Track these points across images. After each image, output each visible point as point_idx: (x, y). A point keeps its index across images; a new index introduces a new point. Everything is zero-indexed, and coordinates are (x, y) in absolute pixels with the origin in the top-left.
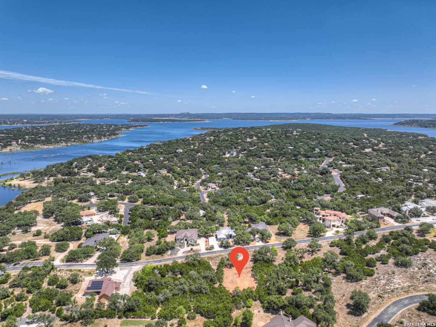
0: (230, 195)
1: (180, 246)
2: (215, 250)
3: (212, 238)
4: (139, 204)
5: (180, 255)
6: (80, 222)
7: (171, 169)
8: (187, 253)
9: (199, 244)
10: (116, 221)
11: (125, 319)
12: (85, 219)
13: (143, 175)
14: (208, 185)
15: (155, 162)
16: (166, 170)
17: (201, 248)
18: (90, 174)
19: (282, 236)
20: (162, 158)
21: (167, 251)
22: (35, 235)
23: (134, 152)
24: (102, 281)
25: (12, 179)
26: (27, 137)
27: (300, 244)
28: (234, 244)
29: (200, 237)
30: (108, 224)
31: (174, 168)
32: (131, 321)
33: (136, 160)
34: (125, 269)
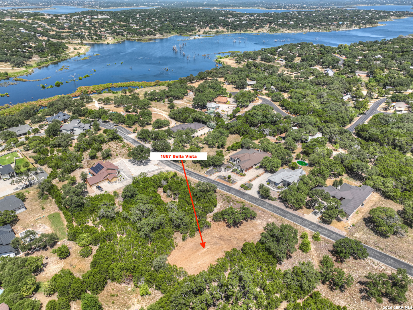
0: (398, 128)
1: (227, 167)
2: (248, 192)
3: (268, 176)
4: (277, 104)
5: (214, 177)
6: (206, 107)
7: (372, 73)
8: (221, 178)
9: (244, 175)
10: (228, 116)
11: (61, 212)
12: (209, 105)
13: (331, 73)
14: (394, 104)
15: (362, 59)
16: (366, 72)
17: (239, 182)
18: (284, 63)
19: (369, 228)
20: (378, 56)
21: (210, 166)
22: (169, 108)
23: (365, 45)
24: (103, 167)
25: (226, 57)
26: (281, 20)
27: (378, 261)
28: (279, 198)
29: (260, 167)
30: (219, 116)
31: (377, 71)
32: (59, 217)
33: (344, 54)
34: (160, 165)
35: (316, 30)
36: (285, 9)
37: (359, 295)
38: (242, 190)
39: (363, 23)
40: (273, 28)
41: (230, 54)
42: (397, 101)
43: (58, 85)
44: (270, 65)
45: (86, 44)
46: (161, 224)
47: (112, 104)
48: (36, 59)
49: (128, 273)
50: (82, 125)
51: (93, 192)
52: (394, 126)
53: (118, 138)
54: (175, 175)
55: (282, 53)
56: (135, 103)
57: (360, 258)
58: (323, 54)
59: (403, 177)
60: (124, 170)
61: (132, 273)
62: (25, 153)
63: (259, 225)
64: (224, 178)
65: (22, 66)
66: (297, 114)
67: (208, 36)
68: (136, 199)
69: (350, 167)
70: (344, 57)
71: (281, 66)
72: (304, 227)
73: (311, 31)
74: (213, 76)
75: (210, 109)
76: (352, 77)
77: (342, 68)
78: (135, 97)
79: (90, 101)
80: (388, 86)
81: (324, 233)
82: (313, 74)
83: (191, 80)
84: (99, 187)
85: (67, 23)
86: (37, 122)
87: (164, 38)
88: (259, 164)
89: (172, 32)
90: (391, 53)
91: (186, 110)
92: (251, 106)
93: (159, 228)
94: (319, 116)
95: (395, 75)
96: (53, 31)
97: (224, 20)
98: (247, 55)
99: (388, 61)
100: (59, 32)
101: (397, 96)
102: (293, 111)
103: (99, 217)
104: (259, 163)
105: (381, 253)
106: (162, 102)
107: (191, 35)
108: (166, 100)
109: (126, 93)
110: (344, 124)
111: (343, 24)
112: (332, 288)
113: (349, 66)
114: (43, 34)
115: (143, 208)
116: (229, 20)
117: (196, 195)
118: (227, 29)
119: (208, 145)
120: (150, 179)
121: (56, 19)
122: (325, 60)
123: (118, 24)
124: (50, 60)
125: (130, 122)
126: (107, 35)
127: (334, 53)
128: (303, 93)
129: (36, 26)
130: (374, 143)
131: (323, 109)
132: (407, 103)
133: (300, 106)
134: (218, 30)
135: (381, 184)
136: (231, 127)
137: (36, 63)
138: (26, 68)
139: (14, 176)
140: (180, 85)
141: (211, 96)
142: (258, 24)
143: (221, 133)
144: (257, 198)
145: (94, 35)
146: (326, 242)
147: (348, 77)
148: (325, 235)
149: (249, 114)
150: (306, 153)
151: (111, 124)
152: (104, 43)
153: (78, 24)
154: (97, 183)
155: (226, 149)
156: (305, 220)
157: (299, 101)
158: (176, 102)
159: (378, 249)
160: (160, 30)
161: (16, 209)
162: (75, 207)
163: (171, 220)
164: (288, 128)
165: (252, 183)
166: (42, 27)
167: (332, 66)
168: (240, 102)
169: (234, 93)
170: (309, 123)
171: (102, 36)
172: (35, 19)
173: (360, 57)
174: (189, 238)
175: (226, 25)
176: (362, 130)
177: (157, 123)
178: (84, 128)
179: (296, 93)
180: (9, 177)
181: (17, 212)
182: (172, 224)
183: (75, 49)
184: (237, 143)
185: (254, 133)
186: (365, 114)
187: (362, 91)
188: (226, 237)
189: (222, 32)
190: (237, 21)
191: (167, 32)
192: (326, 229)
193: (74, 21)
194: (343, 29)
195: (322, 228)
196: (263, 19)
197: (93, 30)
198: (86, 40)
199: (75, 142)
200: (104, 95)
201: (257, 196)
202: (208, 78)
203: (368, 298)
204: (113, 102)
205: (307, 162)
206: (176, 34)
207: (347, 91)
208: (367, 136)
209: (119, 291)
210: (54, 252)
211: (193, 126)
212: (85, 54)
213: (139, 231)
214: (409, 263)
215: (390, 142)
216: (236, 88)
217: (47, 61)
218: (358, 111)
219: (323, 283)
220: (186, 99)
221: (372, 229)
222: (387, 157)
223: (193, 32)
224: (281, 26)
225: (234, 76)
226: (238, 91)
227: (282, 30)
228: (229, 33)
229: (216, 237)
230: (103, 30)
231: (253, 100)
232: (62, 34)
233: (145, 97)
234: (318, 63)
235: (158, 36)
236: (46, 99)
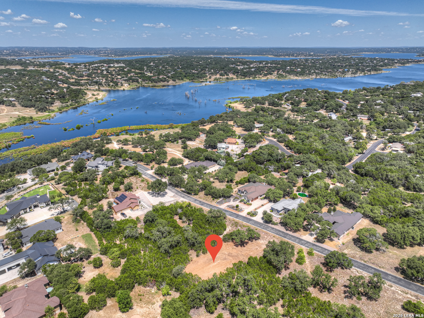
0: (391, 165)
1: (236, 198)
2: (254, 218)
3: (271, 205)
4: (282, 145)
5: (224, 206)
6: (217, 147)
7: (373, 116)
8: (230, 208)
9: (251, 204)
10: (236, 155)
11: (92, 233)
12: (219, 145)
13: (334, 116)
14: (391, 144)
15: (363, 104)
16: (367, 116)
17: (246, 210)
18: (290, 107)
19: (356, 246)
20: (379, 101)
21: (220, 197)
22: (183, 148)
23: (368, 91)
24: (126, 197)
25: (236, 102)
26: (288, 68)
27: (361, 271)
28: (281, 223)
29: (265, 198)
30: (228, 154)
31: (377, 114)
32: (91, 237)
33: (347, 100)
34: (176, 197)
35: (323, 77)
36: (294, 56)
37: (343, 295)
38: (249, 217)
39: (367, 70)
40: (281, 75)
41: (240, 99)
42: (394, 142)
43: (79, 128)
44: (277, 110)
45: (103, 91)
46: (178, 243)
47: (129, 145)
48: (57, 104)
49: (152, 278)
50: (106, 162)
51: (118, 217)
52: (388, 163)
53: (138, 174)
54: (189, 205)
55: (289, 98)
56: (152, 144)
57: (346, 268)
58: (327, 99)
59: (390, 206)
60: (144, 200)
61: (156, 278)
62: (56, 186)
63: (262, 244)
64: (233, 207)
65: (45, 111)
66: (300, 153)
67: (218, 82)
68: (156, 223)
69: (344, 197)
70: (347, 102)
71: (288, 110)
72: (301, 246)
73: (317, 77)
74: (223, 120)
75: (220, 149)
76: (354, 120)
77: (344, 112)
78: (151, 139)
79: (109, 142)
80: (387, 128)
81: (318, 250)
82: (317, 117)
83: (203, 123)
84: (123, 214)
85: (86, 71)
86: (63, 161)
87: (177, 84)
88: (264, 196)
89: (185, 79)
90: (392, 98)
91: (198, 150)
92: (258, 146)
93: (176, 246)
94: (320, 155)
95: (394, 118)
96: (73, 78)
97: (234, 67)
98: (255, 101)
99: (387, 106)
100: (78, 80)
101: (394, 138)
102: (297, 151)
103: (125, 237)
104: (264, 194)
105: (364, 265)
106: (175, 143)
107: (202, 82)
108: (180, 141)
109: (142, 135)
110: (344, 163)
111: (348, 71)
112: (322, 290)
113: (351, 110)
114: (63, 82)
115: (163, 229)
116: (239, 68)
117: (208, 220)
118: (237, 76)
119: (219, 180)
120: (168, 208)
121: (75, 67)
122: (329, 105)
123: (133, 72)
124: (71, 105)
125: (148, 160)
126: (123, 82)
127: (338, 98)
128: (307, 135)
129: (57, 74)
130: (368, 178)
131: (324, 149)
132: (402, 143)
133: (303, 146)
134: (228, 77)
135: (370, 211)
136: (240, 164)
137: (58, 108)
138: (49, 112)
139: (49, 204)
140: (192, 128)
141: (221, 137)
142: (266, 71)
143: (230, 169)
144: (261, 223)
145: (111, 81)
146: (318, 256)
147: (351, 120)
148: (318, 251)
149: (256, 153)
150: (306, 186)
151: (130, 162)
152: (120, 89)
153: (96, 72)
154: (121, 210)
155: (235, 183)
156: (302, 240)
157: (303, 141)
158: (189, 143)
159: (362, 262)
160: (173, 77)
161: (56, 230)
162: (104, 229)
163: (187, 239)
164: (291, 165)
165: (257, 210)
166: (63, 75)
167: (336, 111)
168: (248, 143)
169: (242, 135)
170: (310, 161)
171: (118, 83)
172: (56, 68)
173: (362, 102)
174: (202, 255)
175: (236, 72)
176: (359, 168)
177: (172, 161)
178: (107, 165)
179: (300, 134)
180: (45, 205)
181: (57, 232)
182: (188, 243)
183: (93, 95)
184: (244, 178)
185: (260, 170)
186: (364, 154)
187: (362, 133)
188: (234, 254)
189: (232, 78)
190: (246, 68)
191: (179, 79)
192: (320, 247)
193: (93, 70)
194: (349, 76)
195: (316, 246)
196: (272, 67)
197: (110, 77)
198: (104, 87)
199: (100, 177)
200: (123, 137)
201: (262, 221)
202: (218, 121)
203: (350, 297)
204: (131, 143)
205: (307, 194)
206: (188, 81)
207: (349, 134)
208: (363, 172)
209: (144, 292)
210: (90, 263)
211: (205, 163)
212: (102, 100)
213: (159, 248)
214: (387, 272)
215: (384, 178)
216: (244, 130)
217: (67, 106)
218: (357, 150)
219: (315, 287)
220: (198, 140)
221: (359, 247)
222: (379, 190)
223: (205, 78)
224: (289, 73)
225: (242, 119)
226: (246, 133)
227: (289, 76)
228: (239, 79)
229: (225, 254)
230: (119, 77)
231: (260, 141)
232: (81, 81)
233: (160, 138)
234: (322, 107)
235: (171, 82)
236: (68, 141)
